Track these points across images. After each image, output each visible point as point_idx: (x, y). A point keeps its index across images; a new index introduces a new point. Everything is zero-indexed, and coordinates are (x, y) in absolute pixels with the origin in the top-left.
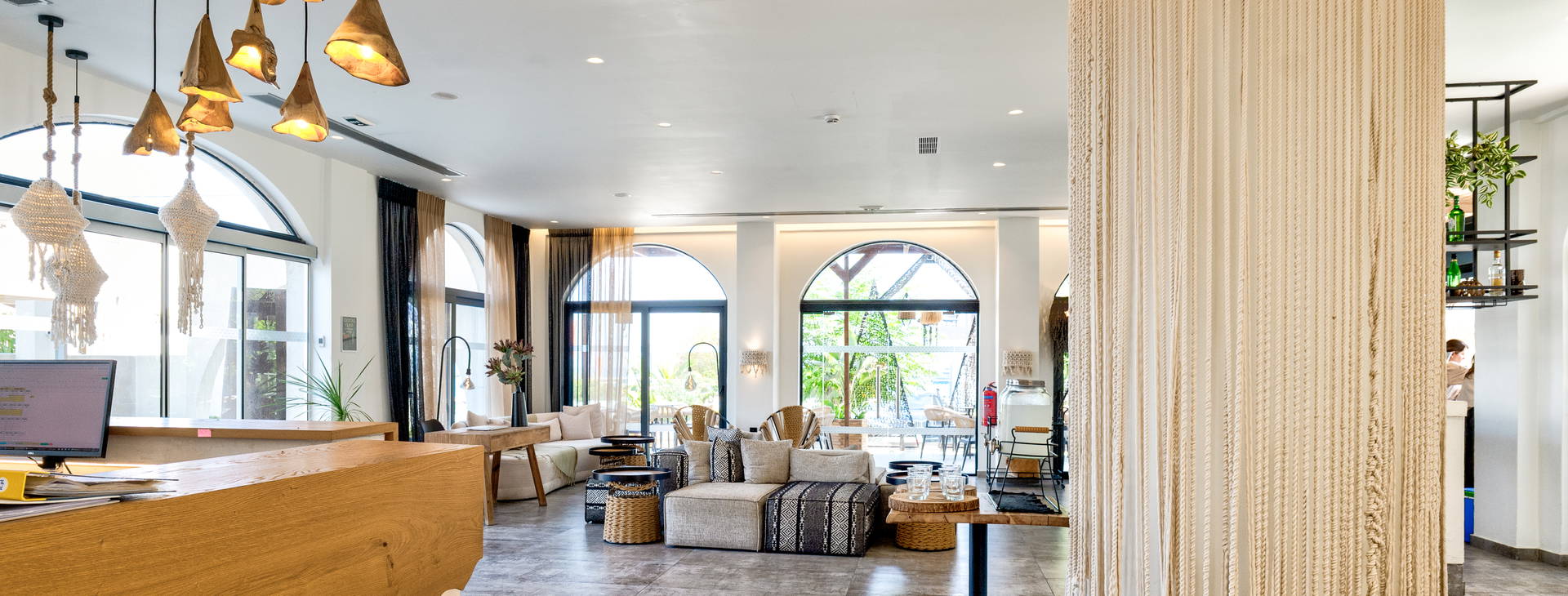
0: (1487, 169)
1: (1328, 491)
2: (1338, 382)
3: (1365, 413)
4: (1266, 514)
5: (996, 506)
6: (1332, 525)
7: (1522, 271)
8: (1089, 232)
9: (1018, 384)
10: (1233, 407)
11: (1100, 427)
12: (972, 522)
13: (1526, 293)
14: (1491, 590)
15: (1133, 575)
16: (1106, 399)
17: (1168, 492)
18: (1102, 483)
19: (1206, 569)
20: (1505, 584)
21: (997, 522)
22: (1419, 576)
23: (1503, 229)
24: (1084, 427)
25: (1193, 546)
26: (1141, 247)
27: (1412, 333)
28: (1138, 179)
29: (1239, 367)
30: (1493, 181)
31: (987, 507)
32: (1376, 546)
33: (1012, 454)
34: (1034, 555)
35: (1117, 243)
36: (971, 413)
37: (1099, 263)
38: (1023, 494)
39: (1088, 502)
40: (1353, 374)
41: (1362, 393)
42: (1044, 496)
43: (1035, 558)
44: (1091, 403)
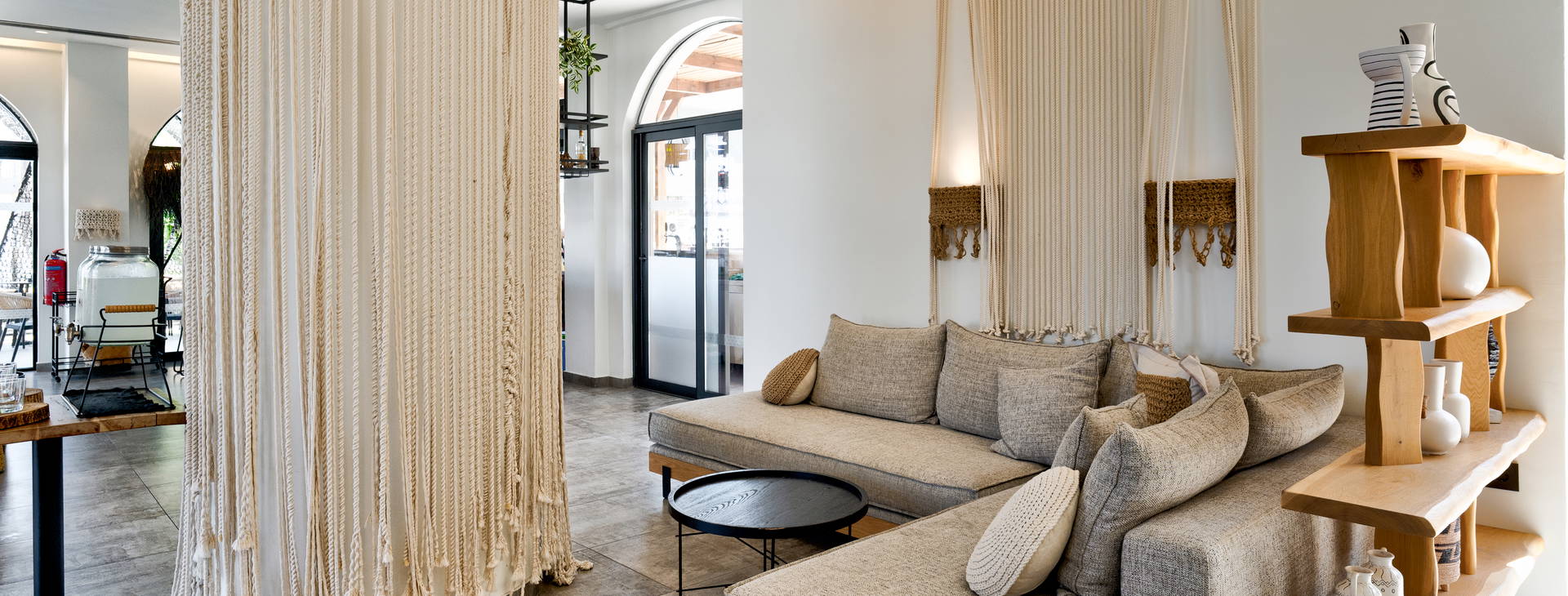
0: (575, 60)
1: (472, 349)
2: (478, 243)
3: (501, 272)
4: (416, 379)
5: (76, 412)
6: (475, 382)
7: (598, 149)
8: (209, 69)
9: (108, 252)
10: (381, 271)
11: (227, 300)
12: (38, 438)
13: (601, 167)
14: (581, 416)
15: (271, 468)
16: (234, 267)
17: (312, 368)
18: (230, 367)
19: (355, 447)
20: (590, 409)
21: (79, 433)
22: (545, 418)
23: (586, 113)
24: (204, 301)
25: (341, 424)
26: (277, 94)
27: (537, 198)
28: (273, 14)
29: (387, 230)
30: (579, 71)
31: (62, 412)
32: (511, 396)
33: (100, 341)
34: (129, 461)
35: (247, 86)
36: (24, 289)
37: (224, 107)
38: (117, 390)
39: (212, 390)
40: (491, 236)
41: (498, 254)
42: (147, 389)
43: (130, 463)
44: (213, 273)
